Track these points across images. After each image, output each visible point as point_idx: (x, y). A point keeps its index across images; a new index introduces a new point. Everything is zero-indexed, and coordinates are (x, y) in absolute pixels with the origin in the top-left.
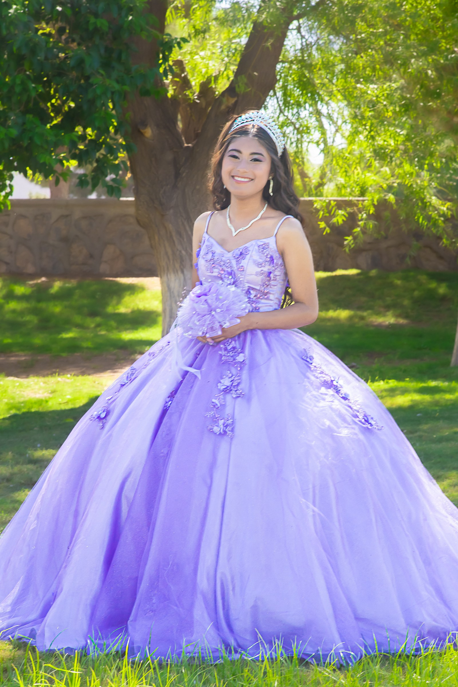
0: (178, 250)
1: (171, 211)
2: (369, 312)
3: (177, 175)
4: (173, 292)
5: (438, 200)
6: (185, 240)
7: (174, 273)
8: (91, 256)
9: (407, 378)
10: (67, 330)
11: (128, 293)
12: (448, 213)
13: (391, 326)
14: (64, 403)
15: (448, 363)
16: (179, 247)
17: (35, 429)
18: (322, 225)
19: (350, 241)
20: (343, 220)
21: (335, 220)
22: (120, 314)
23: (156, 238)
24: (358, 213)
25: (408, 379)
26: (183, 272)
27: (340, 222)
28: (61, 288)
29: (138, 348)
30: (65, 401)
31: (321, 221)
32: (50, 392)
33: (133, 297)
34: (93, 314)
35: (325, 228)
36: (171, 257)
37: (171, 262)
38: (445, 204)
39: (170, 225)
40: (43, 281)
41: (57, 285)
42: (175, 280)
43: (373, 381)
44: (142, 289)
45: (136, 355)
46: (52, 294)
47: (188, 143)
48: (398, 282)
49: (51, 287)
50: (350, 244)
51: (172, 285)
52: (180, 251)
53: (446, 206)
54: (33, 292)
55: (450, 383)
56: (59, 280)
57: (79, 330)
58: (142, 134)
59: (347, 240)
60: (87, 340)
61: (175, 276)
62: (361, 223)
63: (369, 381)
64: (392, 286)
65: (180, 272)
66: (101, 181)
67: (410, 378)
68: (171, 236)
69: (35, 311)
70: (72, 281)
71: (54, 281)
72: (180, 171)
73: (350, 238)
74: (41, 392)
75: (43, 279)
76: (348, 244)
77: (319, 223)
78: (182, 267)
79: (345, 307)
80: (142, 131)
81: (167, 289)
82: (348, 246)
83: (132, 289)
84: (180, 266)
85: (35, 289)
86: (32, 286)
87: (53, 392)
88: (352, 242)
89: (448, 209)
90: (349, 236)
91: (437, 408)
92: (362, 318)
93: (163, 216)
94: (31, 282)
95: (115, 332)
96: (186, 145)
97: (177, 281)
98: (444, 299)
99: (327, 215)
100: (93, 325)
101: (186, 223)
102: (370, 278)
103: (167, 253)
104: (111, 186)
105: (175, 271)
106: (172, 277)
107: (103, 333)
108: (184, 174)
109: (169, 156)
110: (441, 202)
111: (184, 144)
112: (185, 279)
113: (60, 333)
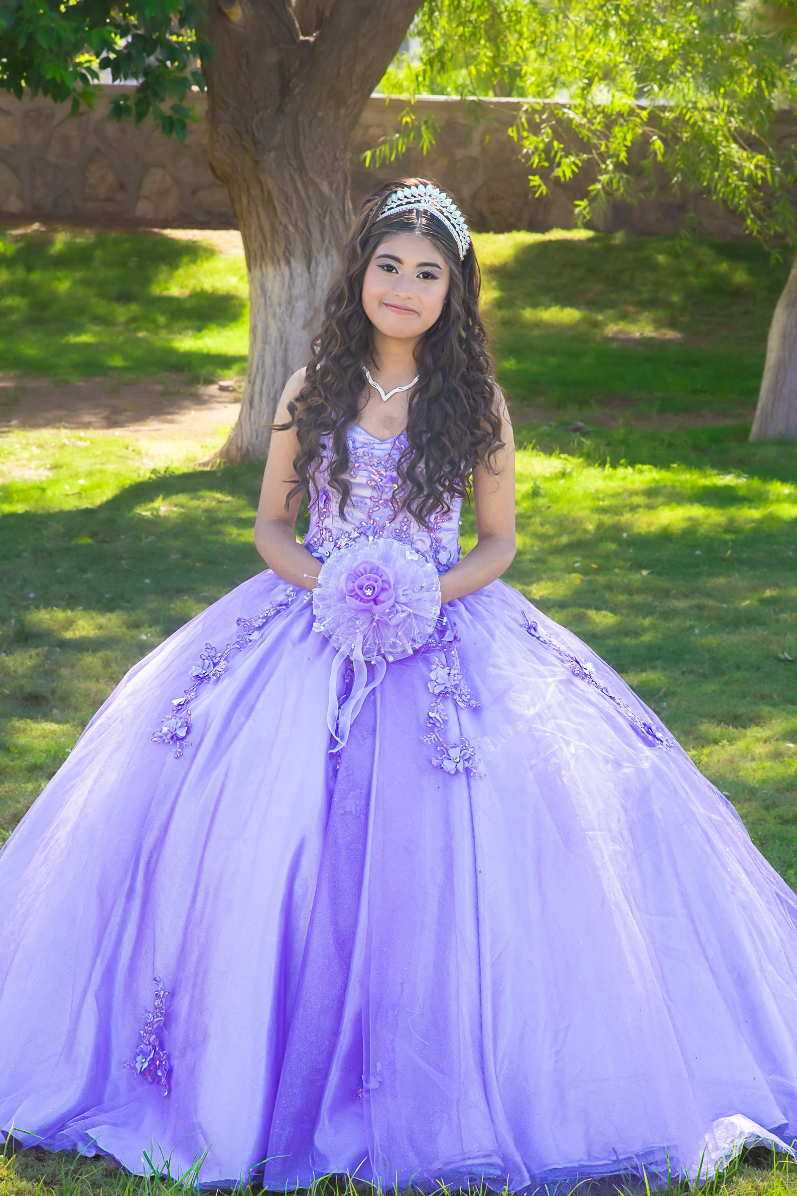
0: (281, 223)
1: (272, 154)
2: (610, 312)
3: (285, 90)
4: (270, 297)
5: (741, 150)
6: (295, 206)
7: (273, 263)
8: (122, 187)
9: (674, 463)
10: (79, 329)
11: (186, 259)
12: (757, 174)
13: (644, 342)
14: (73, 494)
15: (746, 432)
16: (284, 219)
17: (25, 554)
18: (535, 180)
19: (585, 209)
20: (573, 171)
21: (558, 172)
22: (171, 300)
23: (244, 200)
24: (600, 162)
25: (675, 465)
26: (288, 263)
27: (569, 174)
28: (69, 245)
29: (203, 372)
30: (77, 491)
31: (534, 175)
32: (48, 466)
33: (193, 268)
34: (125, 298)
35: (540, 186)
36: (268, 236)
37: (269, 244)
38: (753, 157)
39: (269, 180)
40: (36, 231)
41: (61, 240)
42: (275, 277)
43: (614, 466)
44: (210, 252)
45: (199, 386)
46: (52, 256)
47: (304, 35)
48: (661, 258)
49: (51, 242)
50: (585, 212)
51: (269, 285)
52: (286, 227)
53: (755, 161)
54: (19, 251)
55: (750, 481)
56: (65, 230)
57: (98, 328)
58: (225, 16)
59: (579, 206)
60: (114, 349)
61: (275, 269)
62: (604, 178)
63: (608, 465)
64: (650, 265)
65: (283, 263)
66: (151, 109)
67: (679, 465)
68: (271, 199)
69: (24, 289)
70: (87, 231)
71: (56, 231)
72: (291, 85)
73: (583, 203)
74: (33, 465)
75: (36, 226)
76: (581, 213)
77: (531, 177)
78: (287, 254)
79: (565, 301)
80: (226, 11)
81: (259, 291)
82: (581, 217)
83: (192, 251)
84: (284, 253)
85: (21, 244)
86: (17, 239)
87: (56, 467)
88: (588, 209)
89: (757, 167)
90: (582, 200)
91: (728, 537)
92: (596, 324)
93: (257, 162)
94: (16, 232)
95: (163, 333)
96: (302, 38)
97: (278, 278)
98: (738, 293)
99: (546, 164)
100: (122, 319)
101: (297, 177)
102: (609, 249)
103: (261, 228)
104: (170, 118)
105: (276, 261)
106: (270, 270)
107: (141, 334)
108: (297, 90)
109: (272, 57)
110: (745, 154)
111: (298, 37)
112: (291, 275)
113: (64, 333)
